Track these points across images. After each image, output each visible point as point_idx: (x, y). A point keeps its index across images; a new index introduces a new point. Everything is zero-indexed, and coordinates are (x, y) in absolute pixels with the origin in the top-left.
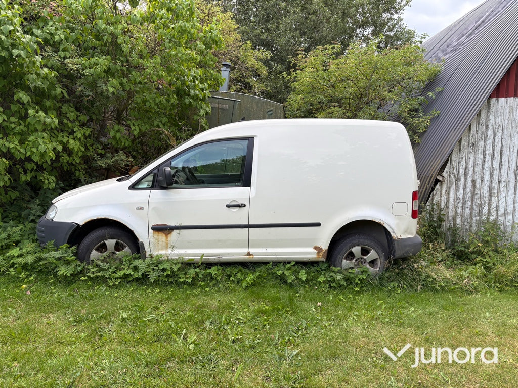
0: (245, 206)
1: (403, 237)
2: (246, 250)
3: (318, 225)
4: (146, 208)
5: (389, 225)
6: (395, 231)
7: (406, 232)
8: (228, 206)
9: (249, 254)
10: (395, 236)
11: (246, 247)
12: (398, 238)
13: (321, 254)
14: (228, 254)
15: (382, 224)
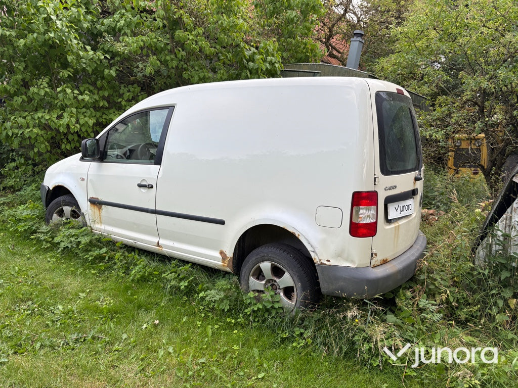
0: (152, 187)
1: (333, 262)
2: (156, 240)
3: (222, 223)
4: (86, 180)
5: (307, 240)
6: (317, 251)
7: (339, 255)
8: (140, 186)
9: (158, 245)
10: (316, 257)
11: (156, 236)
12: (322, 263)
13: (226, 262)
14: (142, 241)
15: (297, 235)
